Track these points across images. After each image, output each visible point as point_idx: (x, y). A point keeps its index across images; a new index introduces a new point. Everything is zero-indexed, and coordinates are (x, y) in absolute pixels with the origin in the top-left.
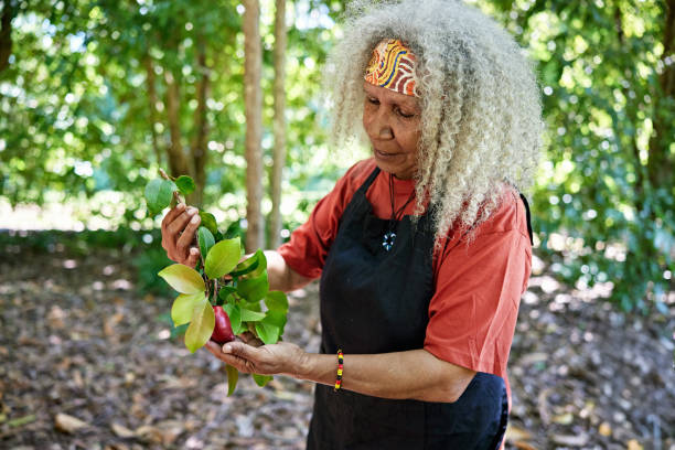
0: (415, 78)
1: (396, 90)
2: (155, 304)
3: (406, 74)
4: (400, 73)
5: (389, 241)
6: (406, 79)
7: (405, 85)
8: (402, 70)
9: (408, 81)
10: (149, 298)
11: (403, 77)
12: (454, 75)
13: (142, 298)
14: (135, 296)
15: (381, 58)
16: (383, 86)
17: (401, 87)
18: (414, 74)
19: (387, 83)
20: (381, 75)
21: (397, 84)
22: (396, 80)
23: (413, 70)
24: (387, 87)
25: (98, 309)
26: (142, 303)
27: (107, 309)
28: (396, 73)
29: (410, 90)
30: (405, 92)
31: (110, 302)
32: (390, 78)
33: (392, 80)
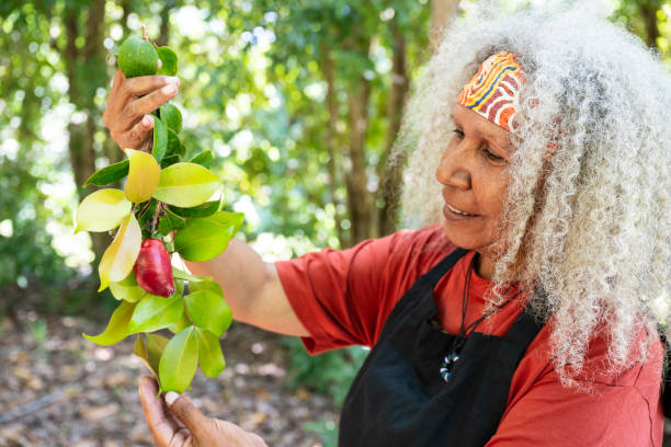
0: (516, 104)
1: (486, 115)
3: (506, 96)
4: (498, 94)
5: (449, 367)
6: (498, 105)
7: (500, 111)
8: (502, 90)
9: (506, 106)
10: (303, 394)
11: (499, 99)
12: (574, 111)
14: (285, 389)
15: (483, 72)
16: (471, 108)
17: (493, 113)
18: (516, 99)
19: (477, 104)
20: (473, 92)
21: (490, 107)
22: (490, 101)
23: (516, 93)
24: (476, 109)
25: (234, 402)
26: (293, 401)
27: (247, 403)
28: (492, 93)
29: (504, 118)
30: (497, 120)
31: (251, 393)
32: (483, 98)
33: (483, 102)
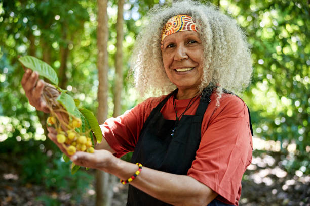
0: (194, 24)
1: (186, 30)
2: (33, 190)
3: (189, 23)
4: (186, 23)
6: (189, 25)
7: (190, 27)
13: (24, 186)
14: (20, 184)
17: (188, 28)
19: (180, 29)
20: (176, 27)
21: (186, 27)
22: (185, 25)
23: (192, 21)
24: (181, 30)
27: (2, 193)
28: (184, 24)
29: (193, 29)
30: (191, 30)
32: (182, 26)
33: (183, 27)
